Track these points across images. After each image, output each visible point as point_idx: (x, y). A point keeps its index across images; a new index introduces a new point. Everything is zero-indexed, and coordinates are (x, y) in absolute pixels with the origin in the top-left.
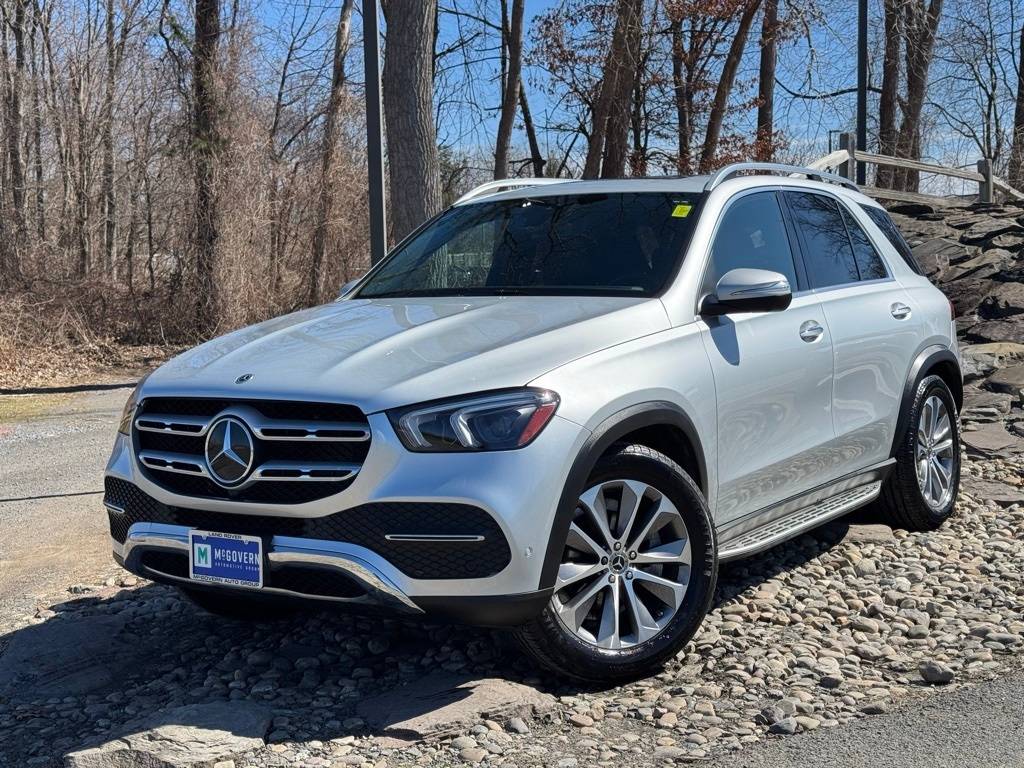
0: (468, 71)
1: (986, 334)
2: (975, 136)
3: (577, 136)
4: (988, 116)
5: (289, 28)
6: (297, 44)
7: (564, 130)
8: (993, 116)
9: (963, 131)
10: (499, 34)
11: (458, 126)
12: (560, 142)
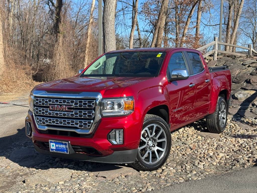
0: (124, 16)
1: (247, 88)
2: (250, 37)
3: (150, 33)
4: (254, 32)
5: (79, 4)
6: (81, 8)
7: (147, 32)
8: (255, 32)
9: (247, 35)
10: (132, 7)
11: (121, 30)
12: (146, 35)
